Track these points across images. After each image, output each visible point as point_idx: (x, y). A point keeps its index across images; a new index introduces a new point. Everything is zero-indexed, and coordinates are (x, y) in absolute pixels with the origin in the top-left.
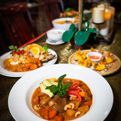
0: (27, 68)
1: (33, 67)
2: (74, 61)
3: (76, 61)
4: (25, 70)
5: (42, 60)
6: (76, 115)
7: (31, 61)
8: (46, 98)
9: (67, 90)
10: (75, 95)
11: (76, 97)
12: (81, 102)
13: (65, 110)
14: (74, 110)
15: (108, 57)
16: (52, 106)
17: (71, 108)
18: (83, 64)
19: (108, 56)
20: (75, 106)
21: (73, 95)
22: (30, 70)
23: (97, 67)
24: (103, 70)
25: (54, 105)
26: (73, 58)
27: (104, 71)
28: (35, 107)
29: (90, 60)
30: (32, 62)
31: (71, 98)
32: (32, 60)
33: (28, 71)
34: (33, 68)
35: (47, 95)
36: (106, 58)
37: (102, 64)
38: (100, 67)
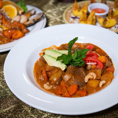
0: (8, 38)
1: (16, 35)
2: (72, 20)
3: (74, 18)
4: (6, 41)
5: (25, 23)
6: (101, 86)
7: (11, 27)
8: (57, 72)
9: (83, 57)
10: (94, 62)
11: (96, 64)
12: (103, 69)
13: (86, 82)
14: (97, 80)
15: (115, 8)
16: (69, 80)
17: (93, 79)
18: (86, 22)
19: (115, 6)
20: (97, 75)
21: (91, 62)
22: (12, 40)
23: (106, 23)
24: (113, 26)
25: (71, 79)
26: (68, 14)
27: (115, 27)
28: (46, 86)
29: (95, 14)
30: (13, 27)
31: (89, 67)
32: (12, 24)
33: (10, 41)
34: (17, 37)
35: (57, 68)
36: (114, 10)
37: (111, 18)
38: (110, 23)
